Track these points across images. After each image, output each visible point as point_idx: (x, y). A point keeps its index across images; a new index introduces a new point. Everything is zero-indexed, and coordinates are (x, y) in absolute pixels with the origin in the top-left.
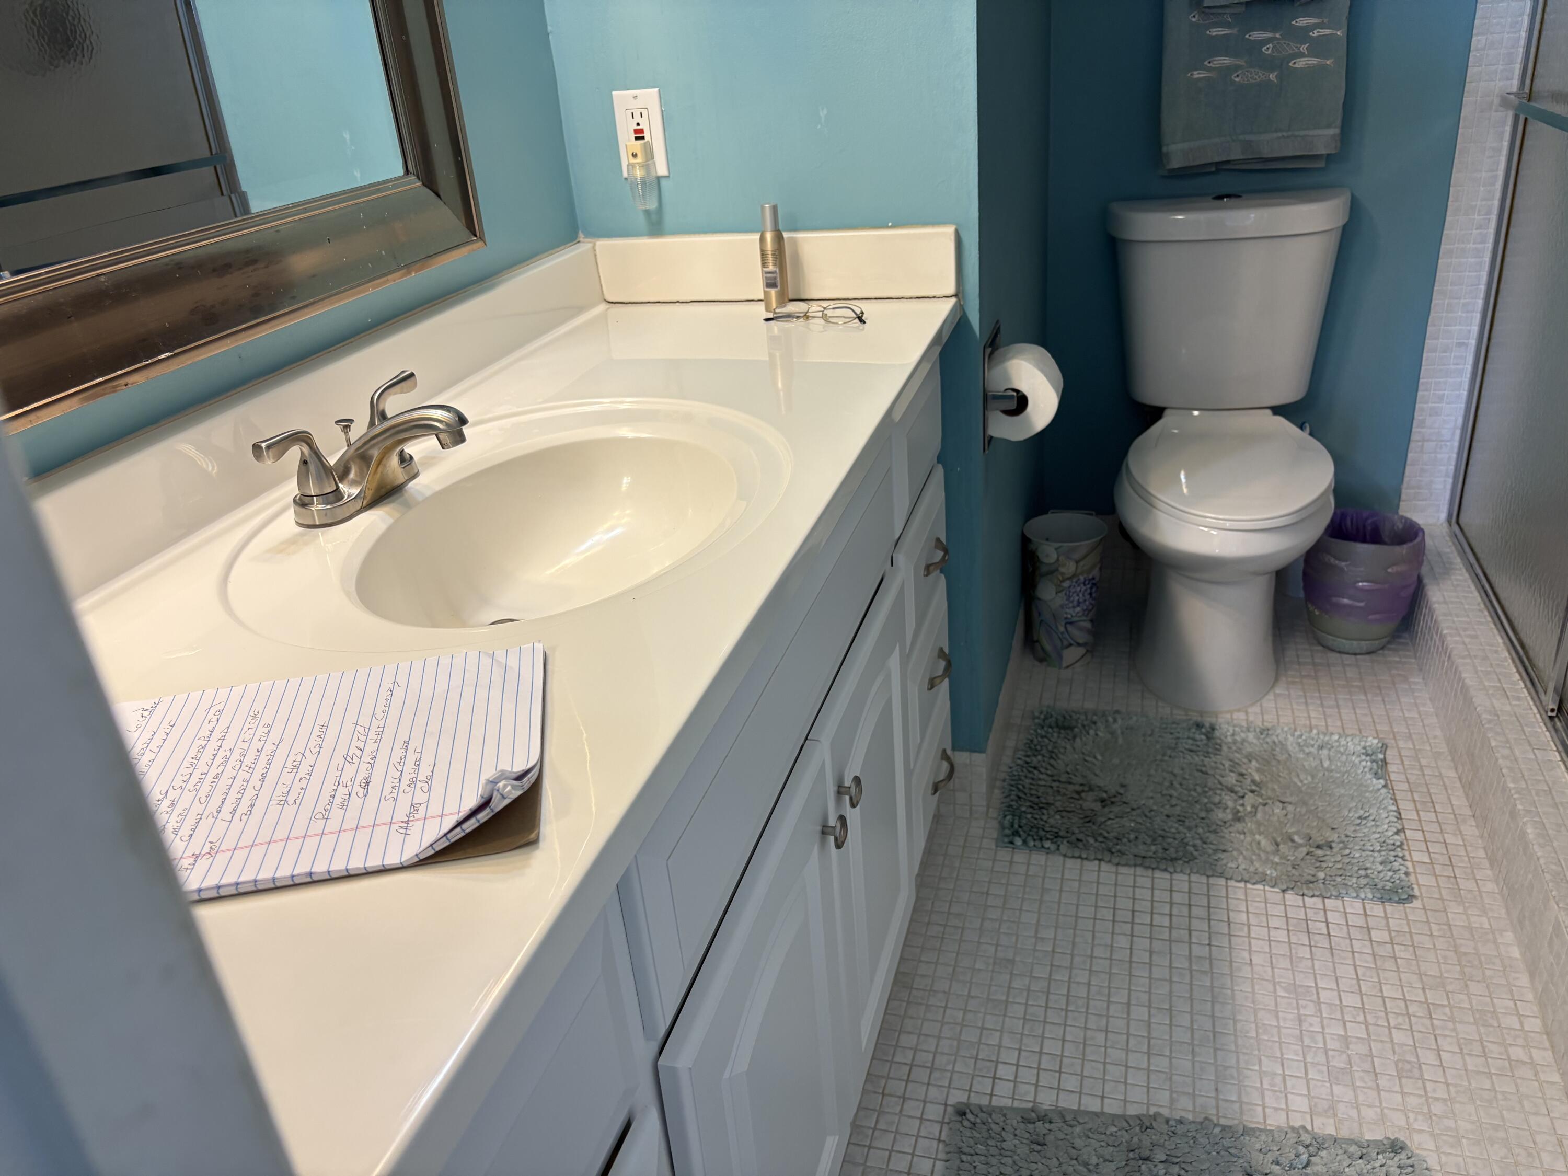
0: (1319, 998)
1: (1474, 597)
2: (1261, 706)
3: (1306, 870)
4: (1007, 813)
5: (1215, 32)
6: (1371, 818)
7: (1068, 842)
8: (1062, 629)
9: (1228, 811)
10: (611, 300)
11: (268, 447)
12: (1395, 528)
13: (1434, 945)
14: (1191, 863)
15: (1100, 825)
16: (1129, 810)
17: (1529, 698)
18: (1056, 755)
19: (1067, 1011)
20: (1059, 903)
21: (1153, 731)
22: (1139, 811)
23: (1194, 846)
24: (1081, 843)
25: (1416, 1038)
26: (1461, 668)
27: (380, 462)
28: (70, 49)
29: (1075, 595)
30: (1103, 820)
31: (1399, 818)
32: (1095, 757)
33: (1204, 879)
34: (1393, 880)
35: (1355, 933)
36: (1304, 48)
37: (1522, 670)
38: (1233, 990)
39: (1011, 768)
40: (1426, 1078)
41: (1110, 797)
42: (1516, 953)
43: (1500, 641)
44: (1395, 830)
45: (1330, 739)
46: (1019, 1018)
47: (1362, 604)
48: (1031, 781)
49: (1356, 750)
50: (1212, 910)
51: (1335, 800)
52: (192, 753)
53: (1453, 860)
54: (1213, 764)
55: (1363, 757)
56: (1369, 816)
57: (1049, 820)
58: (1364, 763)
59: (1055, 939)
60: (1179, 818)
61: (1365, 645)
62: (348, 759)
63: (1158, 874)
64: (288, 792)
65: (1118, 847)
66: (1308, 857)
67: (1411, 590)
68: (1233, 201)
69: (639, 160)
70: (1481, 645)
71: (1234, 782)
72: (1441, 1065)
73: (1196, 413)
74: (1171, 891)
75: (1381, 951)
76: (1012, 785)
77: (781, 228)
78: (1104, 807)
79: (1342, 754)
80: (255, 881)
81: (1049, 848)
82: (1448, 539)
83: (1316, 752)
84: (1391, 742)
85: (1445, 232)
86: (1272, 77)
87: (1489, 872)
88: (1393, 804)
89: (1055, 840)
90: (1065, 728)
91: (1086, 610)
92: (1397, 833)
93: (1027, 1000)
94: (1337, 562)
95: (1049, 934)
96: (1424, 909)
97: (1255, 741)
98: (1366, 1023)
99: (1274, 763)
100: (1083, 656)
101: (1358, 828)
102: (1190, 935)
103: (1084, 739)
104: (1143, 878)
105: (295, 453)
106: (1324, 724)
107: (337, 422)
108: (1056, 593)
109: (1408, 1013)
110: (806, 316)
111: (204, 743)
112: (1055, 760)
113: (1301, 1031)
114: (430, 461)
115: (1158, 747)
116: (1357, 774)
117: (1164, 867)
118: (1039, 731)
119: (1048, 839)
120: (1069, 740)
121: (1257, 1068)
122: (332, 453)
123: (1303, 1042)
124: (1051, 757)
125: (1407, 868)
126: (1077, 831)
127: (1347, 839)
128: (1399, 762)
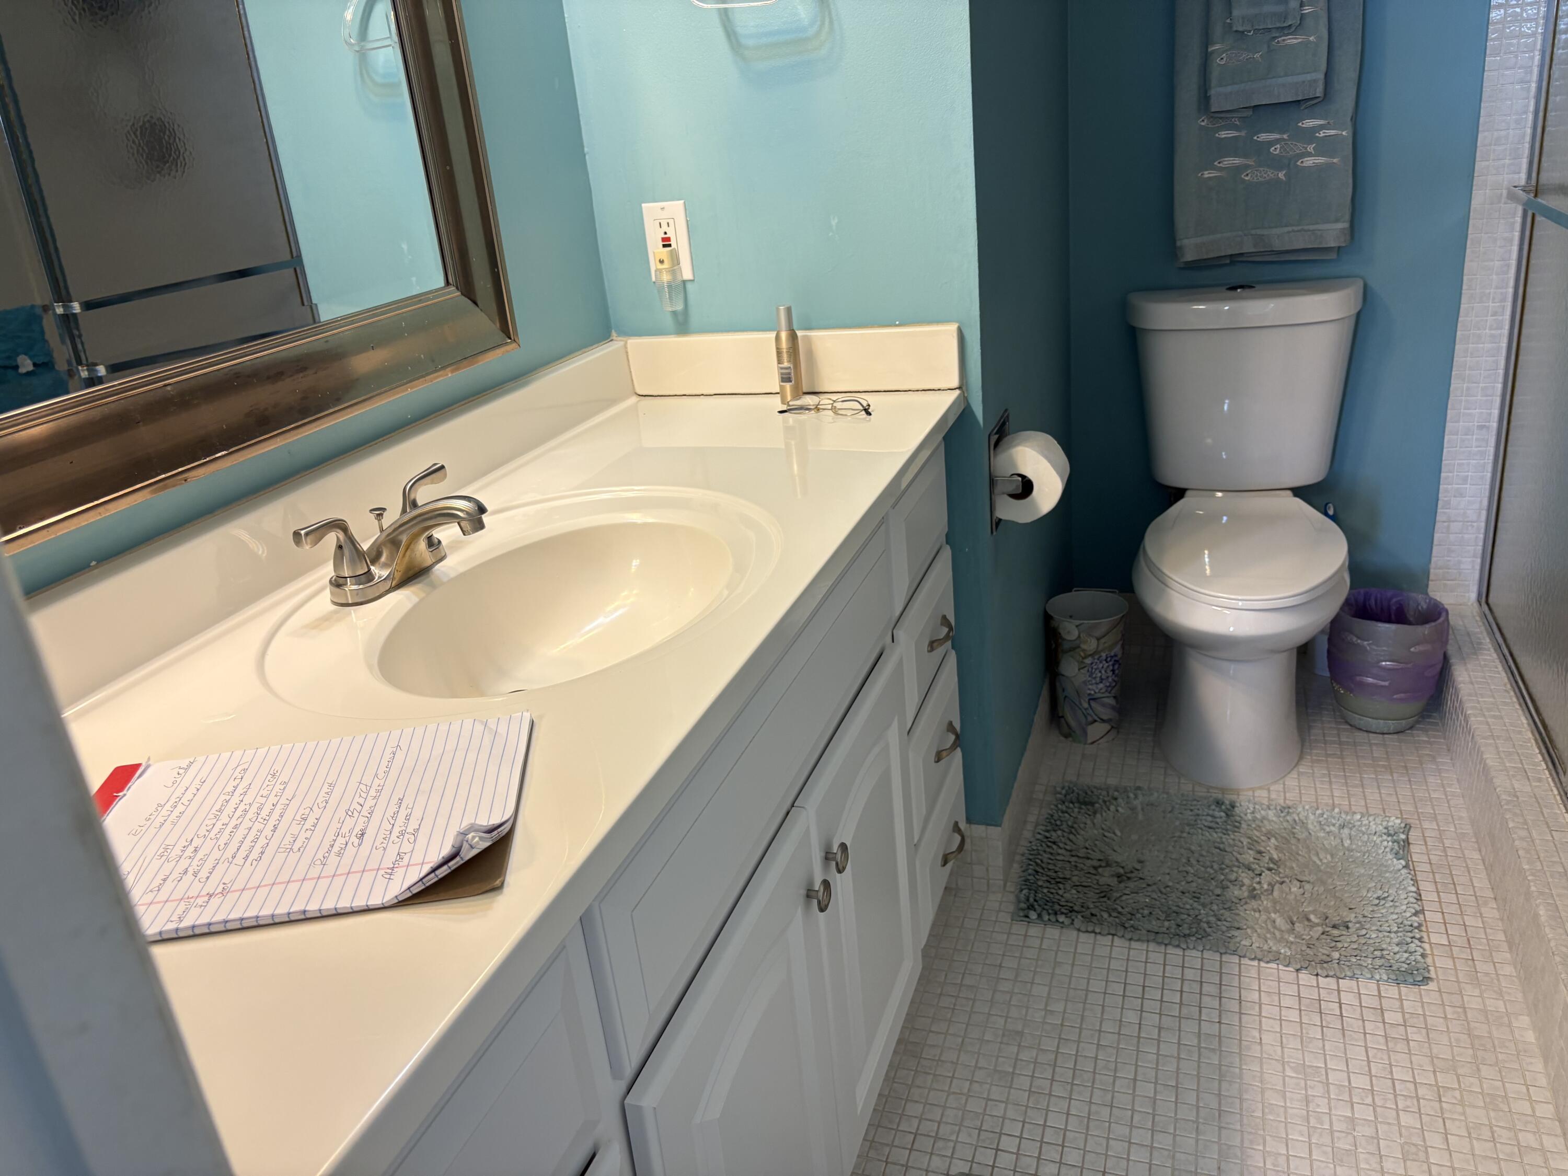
0: (1327, 1079)
1: (1499, 676)
2: (1284, 784)
3: (1321, 950)
4: (1023, 887)
5: (1223, 134)
6: (1390, 899)
7: (1082, 917)
8: (1086, 705)
9: (1244, 888)
10: (641, 394)
11: (307, 534)
12: (1420, 608)
13: (1448, 1028)
14: (1204, 939)
15: (1115, 901)
16: (1144, 886)
17: (1550, 780)
18: (1076, 830)
19: (1072, 1084)
20: (1071, 976)
21: (1173, 808)
22: (1154, 887)
23: (1208, 923)
24: (1095, 918)
25: (1424, 1121)
26: (1482, 749)
27: (408, 548)
28: (165, 165)
29: (1097, 671)
30: (1118, 895)
31: (1419, 898)
32: (1114, 833)
33: (1217, 957)
34: (1409, 962)
35: (1368, 1015)
36: (1310, 148)
37: (1544, 751)
38: (1241, 1069)
39: (1031, 842)
40: (1432, 1161)
41: (1126, 873)
42: (1530, 1037)
43: (1525, 721)
44: (1414, 911)
45: (1352, 819)
46: (1025, 1090)
47: (1386, 684)
48: (1049, 856)
49: (1377, 830)
50: (1223, 987)
51: (1355, 880)
52: (217, 807)
53: (1471, 943)
54: (1231, 842)
55: (1385, 837)
56: (1388, 896)
57: (1065, 895)
58: (1385, 843)
59: (1064, 1012)
60: (1195, 895)
61: (1392, 725)
62: (350, 813)
63: (1170, 950)
64: (294, 841)
65: (1132, 922)
66: (1324, 936)
67: (1439, 667)
68: (1247, 292)
69: (666, 266)
70: (1505, 726)
71: (1252, 860)
72: (1448, 1149)
73: (1219, 494)
74: (1183, 967)
75: (1393, 1033)
76: (1030, 860)
77: (795, 327)
78: (1120, 882)
79: (1364, 834)
80: (257, 917)
81: (1063, 923)
82: (1478, 618)
83: (1337, 831)
84: (1414, 822)
85: (1460, 319)
86: (1281, 175)
87: (1508, 955)
88: (1413, 885)
89: (1070, 914)
90: (1086, 804)
91: (1109, 686)
92: (1416, 914)
93: (1034, 1072)
94: (1359, 641)
95: (1059, 1007)
96: (1440, 991)
97: (1274, 819)
98: (1374, 1105)
99: (1293, 841)
100: (1108, 732)
101: (1376, 908)
102: (1200, 1012)
103: (1104, 814)
104: (1156, 953)
105: (332, 538)
106: (1347, 803)
107: (371, 511)
108: (1079, 670)
109: (1417, 1096)
110: (817, 409)
111: (228, 798)
112: (1075, 835)
113: (1308, 1112)
114: (456, 546)
115: (1177, 823)
116: (1378, 854)
117: (1177, 943)
118: (1060, 806)
119: (1062, 913)
120: (1089, 815)
121: (1261, 1148)
122: (365, 540)
123: (1309, 1123)
124: (1071, 833)
125: (1424, 950)
126: (1092, 906)
127: (1364, 919)
128: (1422, 843)
